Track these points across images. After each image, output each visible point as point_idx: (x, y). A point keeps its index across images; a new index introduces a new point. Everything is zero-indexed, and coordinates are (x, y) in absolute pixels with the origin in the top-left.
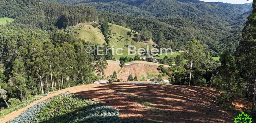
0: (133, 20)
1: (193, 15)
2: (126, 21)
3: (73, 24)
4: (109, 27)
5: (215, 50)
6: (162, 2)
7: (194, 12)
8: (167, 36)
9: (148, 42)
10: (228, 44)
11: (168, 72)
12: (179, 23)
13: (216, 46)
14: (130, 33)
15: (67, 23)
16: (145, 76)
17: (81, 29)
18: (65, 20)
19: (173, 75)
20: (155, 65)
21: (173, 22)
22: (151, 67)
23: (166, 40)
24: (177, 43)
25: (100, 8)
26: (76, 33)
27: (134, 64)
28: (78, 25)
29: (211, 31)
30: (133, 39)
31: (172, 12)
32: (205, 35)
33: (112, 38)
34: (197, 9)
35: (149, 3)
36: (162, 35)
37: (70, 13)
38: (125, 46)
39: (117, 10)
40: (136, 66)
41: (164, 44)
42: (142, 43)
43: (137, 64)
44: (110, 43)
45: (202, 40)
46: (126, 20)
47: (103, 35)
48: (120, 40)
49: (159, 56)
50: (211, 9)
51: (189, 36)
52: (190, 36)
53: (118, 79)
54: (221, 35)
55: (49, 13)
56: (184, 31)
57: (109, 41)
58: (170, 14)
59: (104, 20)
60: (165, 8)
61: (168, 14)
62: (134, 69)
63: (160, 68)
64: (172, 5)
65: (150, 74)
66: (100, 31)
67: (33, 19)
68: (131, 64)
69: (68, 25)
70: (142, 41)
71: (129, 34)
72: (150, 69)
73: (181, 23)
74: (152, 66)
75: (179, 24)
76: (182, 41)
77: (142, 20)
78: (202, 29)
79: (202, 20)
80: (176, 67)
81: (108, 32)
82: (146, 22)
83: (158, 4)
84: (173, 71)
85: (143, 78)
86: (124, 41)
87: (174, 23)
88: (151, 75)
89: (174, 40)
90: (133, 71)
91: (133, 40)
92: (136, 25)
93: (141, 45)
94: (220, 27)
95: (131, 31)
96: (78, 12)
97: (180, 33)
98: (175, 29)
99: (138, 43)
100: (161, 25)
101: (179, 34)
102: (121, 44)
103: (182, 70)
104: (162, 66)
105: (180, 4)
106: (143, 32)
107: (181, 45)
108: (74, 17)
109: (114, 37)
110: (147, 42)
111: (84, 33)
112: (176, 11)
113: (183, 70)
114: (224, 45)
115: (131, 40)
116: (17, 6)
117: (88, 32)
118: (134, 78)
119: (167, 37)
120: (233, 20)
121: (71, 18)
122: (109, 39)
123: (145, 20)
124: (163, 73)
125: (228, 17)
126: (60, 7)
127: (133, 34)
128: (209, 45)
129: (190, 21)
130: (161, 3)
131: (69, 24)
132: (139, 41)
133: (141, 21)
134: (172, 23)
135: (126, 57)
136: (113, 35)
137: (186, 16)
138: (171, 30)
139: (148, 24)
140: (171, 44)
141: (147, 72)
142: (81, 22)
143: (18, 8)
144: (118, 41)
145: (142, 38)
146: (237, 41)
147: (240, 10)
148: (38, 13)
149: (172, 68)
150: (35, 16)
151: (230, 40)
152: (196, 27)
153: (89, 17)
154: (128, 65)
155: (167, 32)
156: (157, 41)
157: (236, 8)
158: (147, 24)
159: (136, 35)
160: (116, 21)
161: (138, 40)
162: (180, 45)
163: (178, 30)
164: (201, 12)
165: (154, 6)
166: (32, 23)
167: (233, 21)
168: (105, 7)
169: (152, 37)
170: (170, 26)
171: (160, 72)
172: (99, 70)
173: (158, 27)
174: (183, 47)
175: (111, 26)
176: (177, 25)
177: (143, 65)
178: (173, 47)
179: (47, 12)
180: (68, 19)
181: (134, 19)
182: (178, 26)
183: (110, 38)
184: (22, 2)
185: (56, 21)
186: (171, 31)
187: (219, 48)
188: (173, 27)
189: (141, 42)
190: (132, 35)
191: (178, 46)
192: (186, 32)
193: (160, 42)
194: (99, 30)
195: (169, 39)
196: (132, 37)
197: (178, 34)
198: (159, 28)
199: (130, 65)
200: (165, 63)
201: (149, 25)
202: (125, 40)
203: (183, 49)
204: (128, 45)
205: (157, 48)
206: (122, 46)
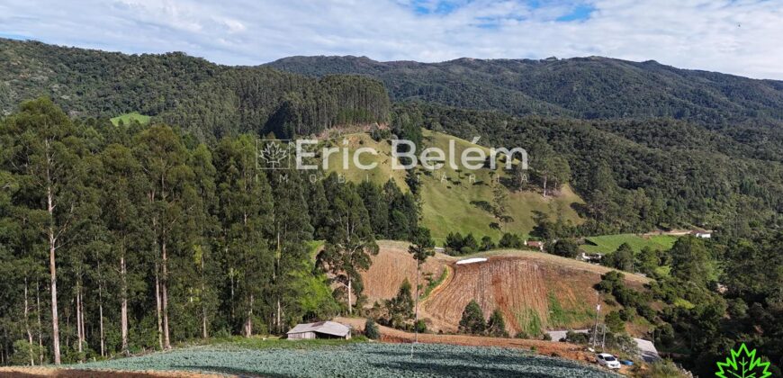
0: (506, 123)
1: (714, 117)
2: (481, 127)
3: (311, 129)
4: (424, 141)
6: (603, 77)
7: (716, 107)
8: (625, 175)
9: (555, 191)
11: (642, 303)
12: (667, 135)
15: (293, 127)
16: (543, 313)
17: (333, 144)
18: (291, 117)
19: (668, 319)
20: (585, 272)
21: (642, 134)
22: (568, 279)
23: (621, 189)
24: (661, 203)
25: (408, 96)
27: (496, 262)
28: (326, 134)
30: (504, 182)
31: (639, 106)
32: (769, 178)
33: (429, 177)
34: (724, 99)
35: (561, 81)
36: (605, 171)
37: (305, 98)
38: (473, 202)
39: (457, 101)
40: (505, 269)
41: (616, 201)
42: (533, 197)
43: (509, 259)
44: (423, 192)
45: (756, 196)
46: (483, 122)
48: (456, 183)
49: (595, 245)
50: (776, 100)
51: (709, 179)
52: (712, 181)
53: (418, 318)
55: (249, 99)
56: (685, 163)
57: (419, 184)
58: (631, 112)
59: (408, 120)
60: (613, 96)
61: (622, 114)
62: (496, 282)
63: (609, 284)
64: (638, 86)
65: (563, 305)
67: (197, 114)
68: (485, 260)
69: (297, 132)
70: (533, 190)
72: (564, 287)
73: (674, 135)
74: (572, 273)
75: (664, 139)
76: (683, 193)
77: (537, 125)
78: (753, 157)
79: (749, 131)
80: (680, 284)
82: (549, 130)
83: (591, 83)
84: (666, 300)
85: (535, 323)
86: (470, 186)
87: (647, 135)
88: (569, 312)
89: (652, 191)
90: (492, 288)
91: (501, 183)
92: (516, 139)
93: (531, 203)
96: (330, 93)
97: (674, 168)
98: (652, 155)
99: (521, 196)
100: (603, 141)
101: (668, 170)
102: (458, 195)
103: (709, 299)
104: (619, 275)
105: (665, 85)
106: (537, 160)
107: (677, 210)
108: (318, 109)
109: (438, 173)
110: (552, 194)
112: (653, 105)
113: (713, 299)
115: (496, 183)
116: (168, 82)
118: (491, 322)
119: (625, 181)
121: (306, 110)
122: (422, 178)
123: (547, 125)
124: (621, 307)
126: (283, 80)
129: (707, 132)
130: (599, 80)
131: (299, 129)
132: (523, 189)
133: (533, 125)
134: (639, 137)
135: (470, 236)
138: (637, 156)
139: (556, 137)
140: (640, 202)
141: (550, 297)
142: (338, 123)
144: (449, 187)
145: (535, 179)
148: (215, 98)
149: (661, 286)
150: (207, 106)
152: (729, 151)
153: (363, 108)
154: (471, 264)
155: (622, 162)
156: (586, 193)
158: (551, 136)
159: (512, 170)
160: (448, 127)
161: (519, 186)
162: (672, 209)
163: (666, 159)
165: (575, 89)
166: (194, 124)
168: (421, 92)
169: (569, 177)
170: (633, 144)
171: (608, 302)
172: (340, 273)
173: (590, 148)
174: (685, 215)
175: (429, 139)
176: (660, 142)
177: (536, 267)
178: (646, 215)
179: (243, 94)
180: (297, 113)
181: (508, 119)
182: (663, 146)
183: (426, 176)
184: (183, 71)
185: (264, 121)
186: (640, 162)
188: (643, 148)
189: (529, 193)
190: (500, 169)
191: (665, 212)
192: (696, 164)
193: (598, 193)
195: (632, 186)
196: (499, 173)
197: (663, 171)
198: (595, 151)
200: (629, 266)
201: (560, 140)
202: (474, 184)
203: (685, 223)
204: (484, 199)
205: (589, 215)
206: (461, 203)
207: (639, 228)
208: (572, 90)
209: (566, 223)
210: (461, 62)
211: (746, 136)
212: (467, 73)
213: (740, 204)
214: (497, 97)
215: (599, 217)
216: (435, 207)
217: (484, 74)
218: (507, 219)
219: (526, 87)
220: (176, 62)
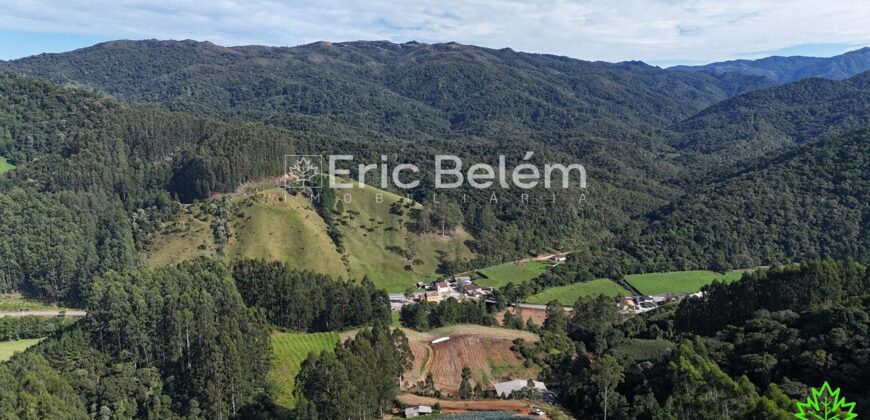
1: (563, 117)
3: (226, 185)
5: (632, 252)
6: (466, 72)
7: (565, 105)
8: (501, 208)
9: (451, 232)
10: (666, 235)
11: (536, 355)
13: (637, 239)
14: (399, 207)
15: (206, 184)
16: (487, 370)
17: (254, 203)
18: (202, 173)
20: (504, 337)
22: (497, 347)
23: (499, 221)
24: (530, 235)
26: (241, 216)
27: (455, 339)
29: (618, 186)
30: (409, 226)
31: (500, 106)
32: (604, 200)
33: (346, 227)
34: (571, 95)
35: (426, 75)
36: (488, 213)
37: (215, 154)
38: (387, 248)
39: (326, 102)
40: (462, 345)
42: (434, 238)
44: (345, 243)
45: (596, 219)
47: (322, 219)
48: (371, 230)
49: (486, 277)
50: (613, 93)
51: (562, 208)
52: (564, 211)
53: (437, 389)
54: (646, 196)
55: (140, 146)
56: (545, 194)
57: (341, 236)
60: (477, 94)
61: (486, 115)
62: (460, 354)
63: (518, 347)
64: (497, 83)
65: (496, 364)
66: (310, 205)
67: (93, 171)
68: (447, 338)
69: (211, 190)
70: (434, 232)
71: (395, 210)
72: (495, 352)
74: (497, 342)
76: (544, 223)
79: (590, 141)
80: (552, 339)
81: (335, 208)
83: (455, 80)
84: (547, 351)
85: (484, 376)
86: (382, 232)
87: (513, 159)
88: (499, 366)
89: (523, 223)
91: (409, 228)
93: (434, 244)
94: (642, 162)
95: (401, 201)
96: (241, 149)
97: (537, 200)
99: (425, 239)
101: (533, 202)
102: (374, 242)
104: (522, 340)
105: (521, 79)
107: (541, 238)
108: (231, 167)
109: (354, 223)
110: (449, 234)
111: (264, 214)
112: (512, 105)
114: (657, 239)
115: (405, 230)
116: (8, 111)
117: (279, 212)
119: (502, 213)
120: (677, 129)
121: (220, 167)
122: (340, 228)
124: (525, 360)
125: (662, 118)
127: (408, 210)
128: (615, 232)
130: (462, 76)
131: (213, 187)
132: (427, 232)
136: (351, 218)
137: (543, 121)
140: (515, 236)
141: (489, 359)
142: (252, 178)
143: (15, 121)
144: (365, 235)
145: (435, 221)
146: (688, 224)
147: (697, 91)
148: (105, 150)
149: (543, 343)
150: (99, 161)
151: (670, 222)
157: (686, 86)
159: (416, 214)
161: (423, 229)
162: (538, 238)
164: (586, 105)
165: (441, 85)
167: (676, 134)
168: (285, 92)
169: (462, 220)
171: (518, 358)
174: (547, 241)
177: (478, 340)
178: (520, 246)
179: (132, 141)
180: (210, 171)
183: (343, 226)
185: (170, 176)
187: (643, 246)
189: (431, 235)
190: (405, 215)
191: (533, 240)
193: (484, 232)
194: (307, 202)
195: (507, 218)
196: (405, 218)
197: (529, 203)
199: (446, 341)
202: (386, 230)
203: (548, 248)
204: (397, 245)
205: (479, 251)
206: (377, 250)
207: (516, 257)
208: (438, 86)
209: (463, 260)
210: (317, 47)
211: (588, 147)
212: (327, 62)
213: (585, 229)
214: (366, 97)
215: (485, 251)
216: (357, 256)
217: (346, 63)
218: (418, 262)
219: (391, 82)
220: (13, 86)
